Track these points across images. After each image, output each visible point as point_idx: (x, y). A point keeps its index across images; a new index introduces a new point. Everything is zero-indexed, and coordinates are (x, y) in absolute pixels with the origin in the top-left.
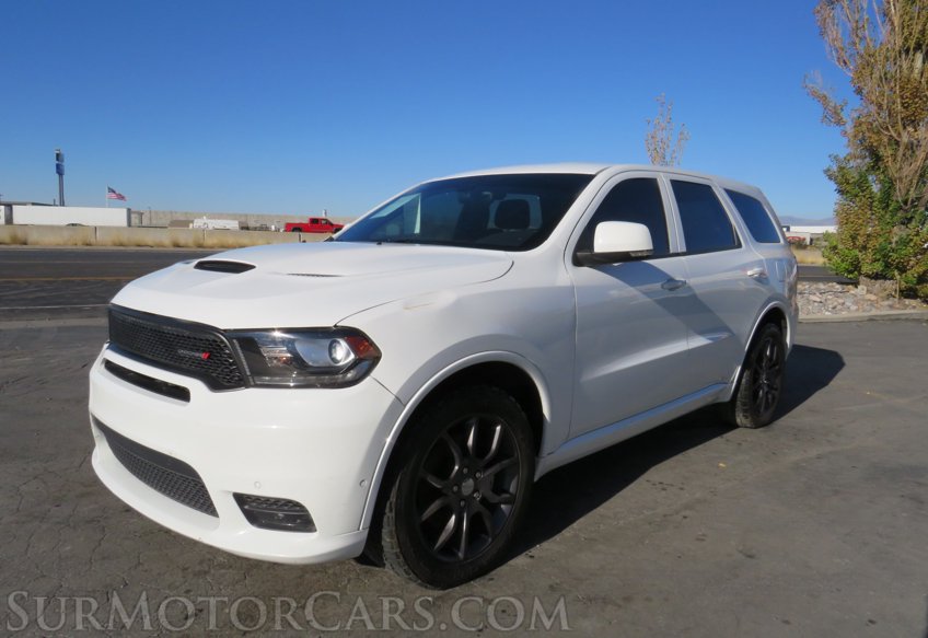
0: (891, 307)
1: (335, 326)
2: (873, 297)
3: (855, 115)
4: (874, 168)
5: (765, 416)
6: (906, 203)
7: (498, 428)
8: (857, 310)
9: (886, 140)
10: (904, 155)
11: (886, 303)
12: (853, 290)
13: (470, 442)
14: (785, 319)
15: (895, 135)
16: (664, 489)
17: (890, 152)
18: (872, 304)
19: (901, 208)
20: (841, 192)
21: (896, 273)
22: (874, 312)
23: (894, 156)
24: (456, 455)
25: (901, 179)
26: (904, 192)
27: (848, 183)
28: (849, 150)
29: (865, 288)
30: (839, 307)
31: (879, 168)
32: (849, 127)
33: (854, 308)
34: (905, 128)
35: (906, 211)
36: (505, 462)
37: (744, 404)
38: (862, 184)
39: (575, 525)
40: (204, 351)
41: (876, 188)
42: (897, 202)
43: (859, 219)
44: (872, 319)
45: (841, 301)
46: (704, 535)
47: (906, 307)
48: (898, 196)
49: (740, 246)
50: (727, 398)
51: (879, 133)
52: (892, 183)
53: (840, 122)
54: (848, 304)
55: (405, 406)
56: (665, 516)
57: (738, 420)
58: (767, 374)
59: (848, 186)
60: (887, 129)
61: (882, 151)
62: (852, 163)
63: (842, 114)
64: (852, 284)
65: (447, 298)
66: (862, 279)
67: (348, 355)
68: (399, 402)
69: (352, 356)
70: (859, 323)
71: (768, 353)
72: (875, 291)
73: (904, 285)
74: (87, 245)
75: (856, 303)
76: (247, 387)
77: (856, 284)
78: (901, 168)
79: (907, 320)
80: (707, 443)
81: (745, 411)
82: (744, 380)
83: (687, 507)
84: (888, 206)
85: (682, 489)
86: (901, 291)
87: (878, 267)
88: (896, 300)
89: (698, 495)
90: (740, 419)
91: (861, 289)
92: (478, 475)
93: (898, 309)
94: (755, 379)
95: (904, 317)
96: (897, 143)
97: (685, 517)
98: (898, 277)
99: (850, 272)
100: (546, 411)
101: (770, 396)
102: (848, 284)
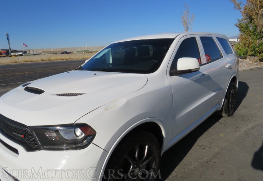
0: (257, 65)
1: (75, 123)
2: (251, 62)
3: (244, 6)
4: (251, 22)
5: (231, 112)
6: (261, 32)
7: (147, 147)
8: (247, 66)
9: (254, 13)
10: (260, 18)
11: (255, 63)
12: (245, 60)
13: (136, 155)
14: (236, 79)
15: (257, 12)
16: (204, 149)
17: (256, 17)
18: (251, 64)
19: (259, 34)
20: (241, 31)
21: (258, 54)
22: (252, 67)
23: (257, 18)
24: (131, 162)
25: (259, 25)
26: (260, 29)
27: (243, 28)
28: (243, 17)
29: (249, 59)
30: (242, 66)
31: (252, 22)
32: (243, 10)
33: (246, 66)
34: (260, 9)
35: (261, 35)
36: (151, 158)
37: (225, 110)
38: (247, 28)
39: (176, 170)
40: (22, 134)
41: (251, 29)
42: (258, 32)
43: (246, 38)
44: (252, 69)
45: (242, 64)
46: (223, 172)
47: (261, 64)
48: (258, 30)
49: (222, 57)
50: (220, 109)
51: (252, 11)
52: (256, 27)
53: (240, 9)
54: (244, 65)
55: (108, 152)
56: (207, 162)
57: (223, 115)
58: (231, 98)
59: (242, 28)
60: (255, 10)
61: (253, 17)
62: (244, 21)
63: (240, 6)
64: (245, 58)
65: (123, 101)
66: (248, 56)
67: (82, 134)
68: (106, 151)
69: (84, 135)
70: (248, 70)
71: (232, 92)
72: (252, 60)
73: (261, 58)
74: (16, 62)
75: (246, 64)
76: (40, 150)
77: (246, 58)
78: (259, 22)
79: (262, 68)
80: (214, 125)
81: (226, 112)
82: (225, 103)
83: (214, 157)
84: (255, 34)
85: (210, 148)
86: (260, 60)
87: (253, 52)
88: (258, 62)
89: (216, 150)
90: (224, 115)
91: (247, 60)
92: (140, 166)
93: (259, 65)
94: (228, 101)
95: (261, 68)
96: (258, 14)
97: (214, 162)
98: (259, 55)
99: (244, 55)
100: (164, 134)
101: (232, 106)
102: (243, 58)
